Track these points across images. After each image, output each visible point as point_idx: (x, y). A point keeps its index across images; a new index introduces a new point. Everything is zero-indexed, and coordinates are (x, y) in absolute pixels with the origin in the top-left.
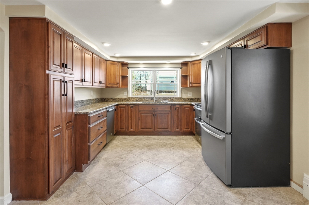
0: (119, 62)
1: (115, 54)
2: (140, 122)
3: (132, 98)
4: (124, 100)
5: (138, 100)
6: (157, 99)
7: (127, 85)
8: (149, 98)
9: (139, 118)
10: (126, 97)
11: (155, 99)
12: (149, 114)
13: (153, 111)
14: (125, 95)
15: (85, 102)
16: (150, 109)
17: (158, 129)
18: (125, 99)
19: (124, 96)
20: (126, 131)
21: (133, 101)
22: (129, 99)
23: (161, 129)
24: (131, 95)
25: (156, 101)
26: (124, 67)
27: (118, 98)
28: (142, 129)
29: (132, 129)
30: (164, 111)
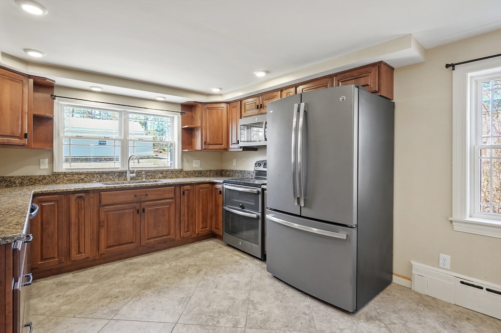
0: (29, 77)
1: (26, 50)
2: (103, 231)
3: (65, 174)
4: (39, 181)
5: (82, 180)
6: (134, 175)
7: (49, 141)
8: (114, 173)
9: (99, 222)
10: (45, 173)
11: (129, 175)
12: (126, 211)
13: (137, 202)
14: (42, 167)
16: (130, 197)
17: (148, 239)
18: (44, 177)
20: (60, 262)
21: (70, 181)
22: (56, 177)
23: (154, 238)
24: (63, 167)
25: (132, 178)
27: (19, 177)
28: (108, 247)
29: (79, 252)
30: (161, 200)
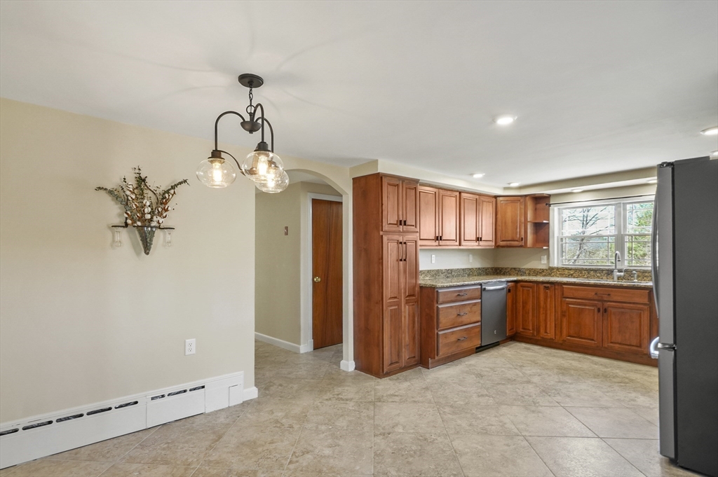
0: (526, 196)
2: (565, 320)
3: (558, 269)
4: (540, 273)
5: (572, 275)
6: (622, 274)
7: (546, 241)
8: (602, 270)
9: (562, 312)
10: (544, 267)
11: (617, 274)
12: (587, 307)
13: (598, 300)
14: (543, 262)
15: (453, 273)
16: (591, 295)
17: (612, 343)
18: (543, 270)
19: (542, 264)
20: (533, 333)
21: (562, 275)
22: (551, 271)
23: (620, 344)
24: (556, 262)
25: (619, 278)
26: (539, 203)
27: (528, 269)
28: (569, 336)
29: (546, 332)
30: (630, 303)
